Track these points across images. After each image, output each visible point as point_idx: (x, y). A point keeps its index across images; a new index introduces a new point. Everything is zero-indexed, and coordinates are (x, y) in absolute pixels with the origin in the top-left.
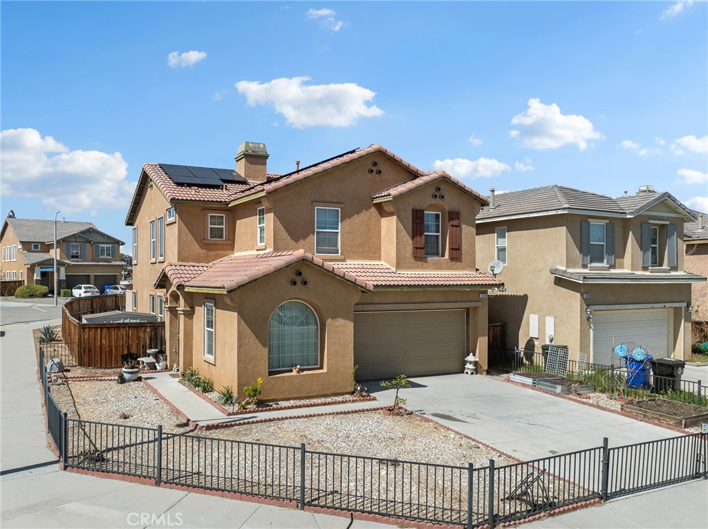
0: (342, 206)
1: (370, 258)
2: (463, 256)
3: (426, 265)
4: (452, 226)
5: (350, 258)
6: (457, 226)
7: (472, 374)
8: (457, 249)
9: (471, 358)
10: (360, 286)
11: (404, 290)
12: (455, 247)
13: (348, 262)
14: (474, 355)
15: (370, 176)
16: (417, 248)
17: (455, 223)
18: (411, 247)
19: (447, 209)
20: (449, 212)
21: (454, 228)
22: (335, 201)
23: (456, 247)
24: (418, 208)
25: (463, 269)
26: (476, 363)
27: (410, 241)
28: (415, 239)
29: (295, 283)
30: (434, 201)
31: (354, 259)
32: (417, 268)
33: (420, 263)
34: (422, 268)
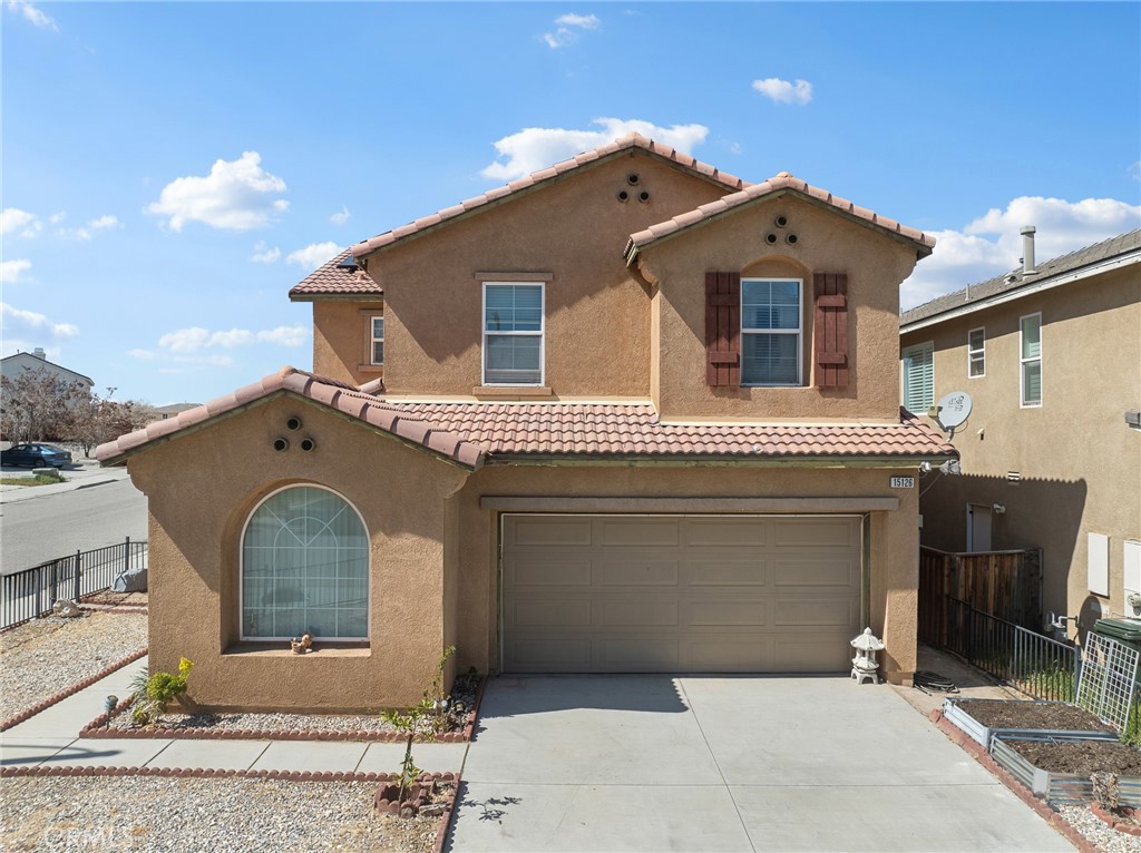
0: (549, 277)
1: (622, 392)
2: (860, 384)
3: (748, 405)
4: (825, 309)
5: (568, 392)
6: (837, 309)
7: (867, 680)
8: (837, 366)
9: (864, 641)
10: (440, 454)
11: (639, 464)
12: (832, 361)
13: (566, 401)
14: (878, 634)
15: (622, 207)
16: (717, 365)
17: (830, 301)
18: (704, 363)
19: (811, 269)
20: (816, 276)
21: (828, 314)
22: (532, 267)
23: (837, 358)
24: (723, 269)
25: (859, 414)
26: (880, 656)
27: (701, 349)
28: (714, 346)
29: (279, 445)
30: (770, 252)
31: (579, 393)
32: (722, 412)
33: (728, 402)
34: (735, 412)
